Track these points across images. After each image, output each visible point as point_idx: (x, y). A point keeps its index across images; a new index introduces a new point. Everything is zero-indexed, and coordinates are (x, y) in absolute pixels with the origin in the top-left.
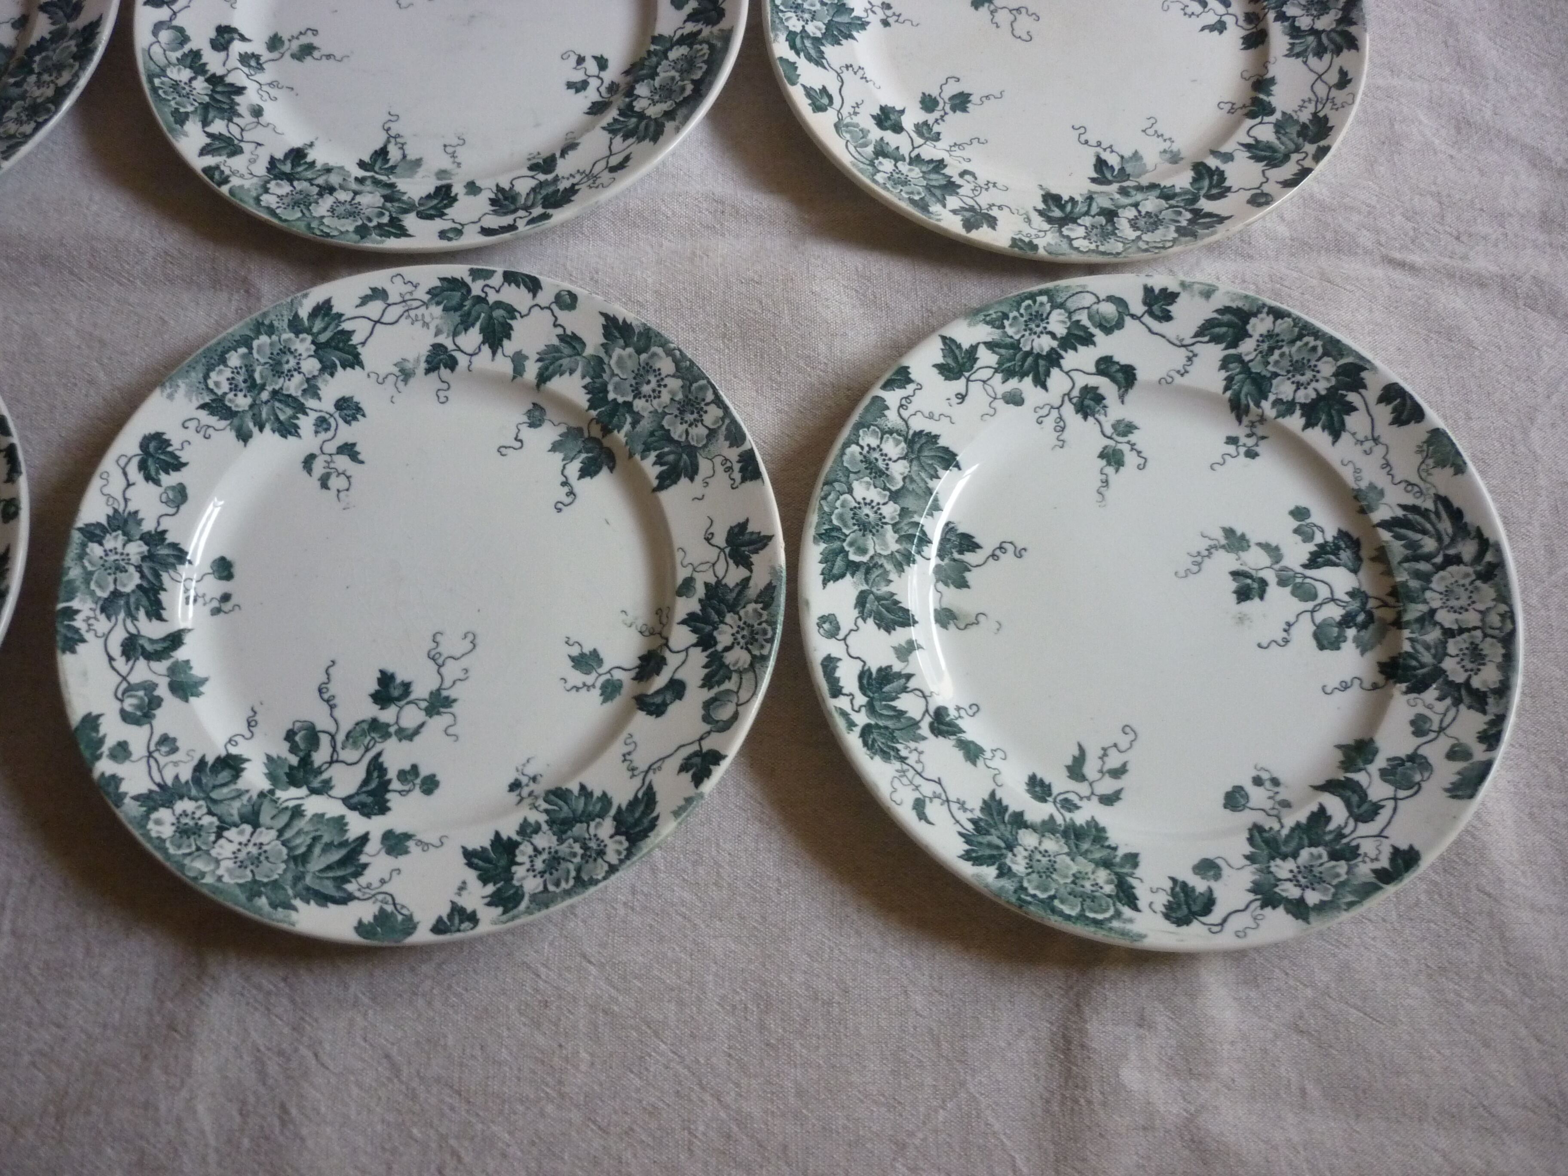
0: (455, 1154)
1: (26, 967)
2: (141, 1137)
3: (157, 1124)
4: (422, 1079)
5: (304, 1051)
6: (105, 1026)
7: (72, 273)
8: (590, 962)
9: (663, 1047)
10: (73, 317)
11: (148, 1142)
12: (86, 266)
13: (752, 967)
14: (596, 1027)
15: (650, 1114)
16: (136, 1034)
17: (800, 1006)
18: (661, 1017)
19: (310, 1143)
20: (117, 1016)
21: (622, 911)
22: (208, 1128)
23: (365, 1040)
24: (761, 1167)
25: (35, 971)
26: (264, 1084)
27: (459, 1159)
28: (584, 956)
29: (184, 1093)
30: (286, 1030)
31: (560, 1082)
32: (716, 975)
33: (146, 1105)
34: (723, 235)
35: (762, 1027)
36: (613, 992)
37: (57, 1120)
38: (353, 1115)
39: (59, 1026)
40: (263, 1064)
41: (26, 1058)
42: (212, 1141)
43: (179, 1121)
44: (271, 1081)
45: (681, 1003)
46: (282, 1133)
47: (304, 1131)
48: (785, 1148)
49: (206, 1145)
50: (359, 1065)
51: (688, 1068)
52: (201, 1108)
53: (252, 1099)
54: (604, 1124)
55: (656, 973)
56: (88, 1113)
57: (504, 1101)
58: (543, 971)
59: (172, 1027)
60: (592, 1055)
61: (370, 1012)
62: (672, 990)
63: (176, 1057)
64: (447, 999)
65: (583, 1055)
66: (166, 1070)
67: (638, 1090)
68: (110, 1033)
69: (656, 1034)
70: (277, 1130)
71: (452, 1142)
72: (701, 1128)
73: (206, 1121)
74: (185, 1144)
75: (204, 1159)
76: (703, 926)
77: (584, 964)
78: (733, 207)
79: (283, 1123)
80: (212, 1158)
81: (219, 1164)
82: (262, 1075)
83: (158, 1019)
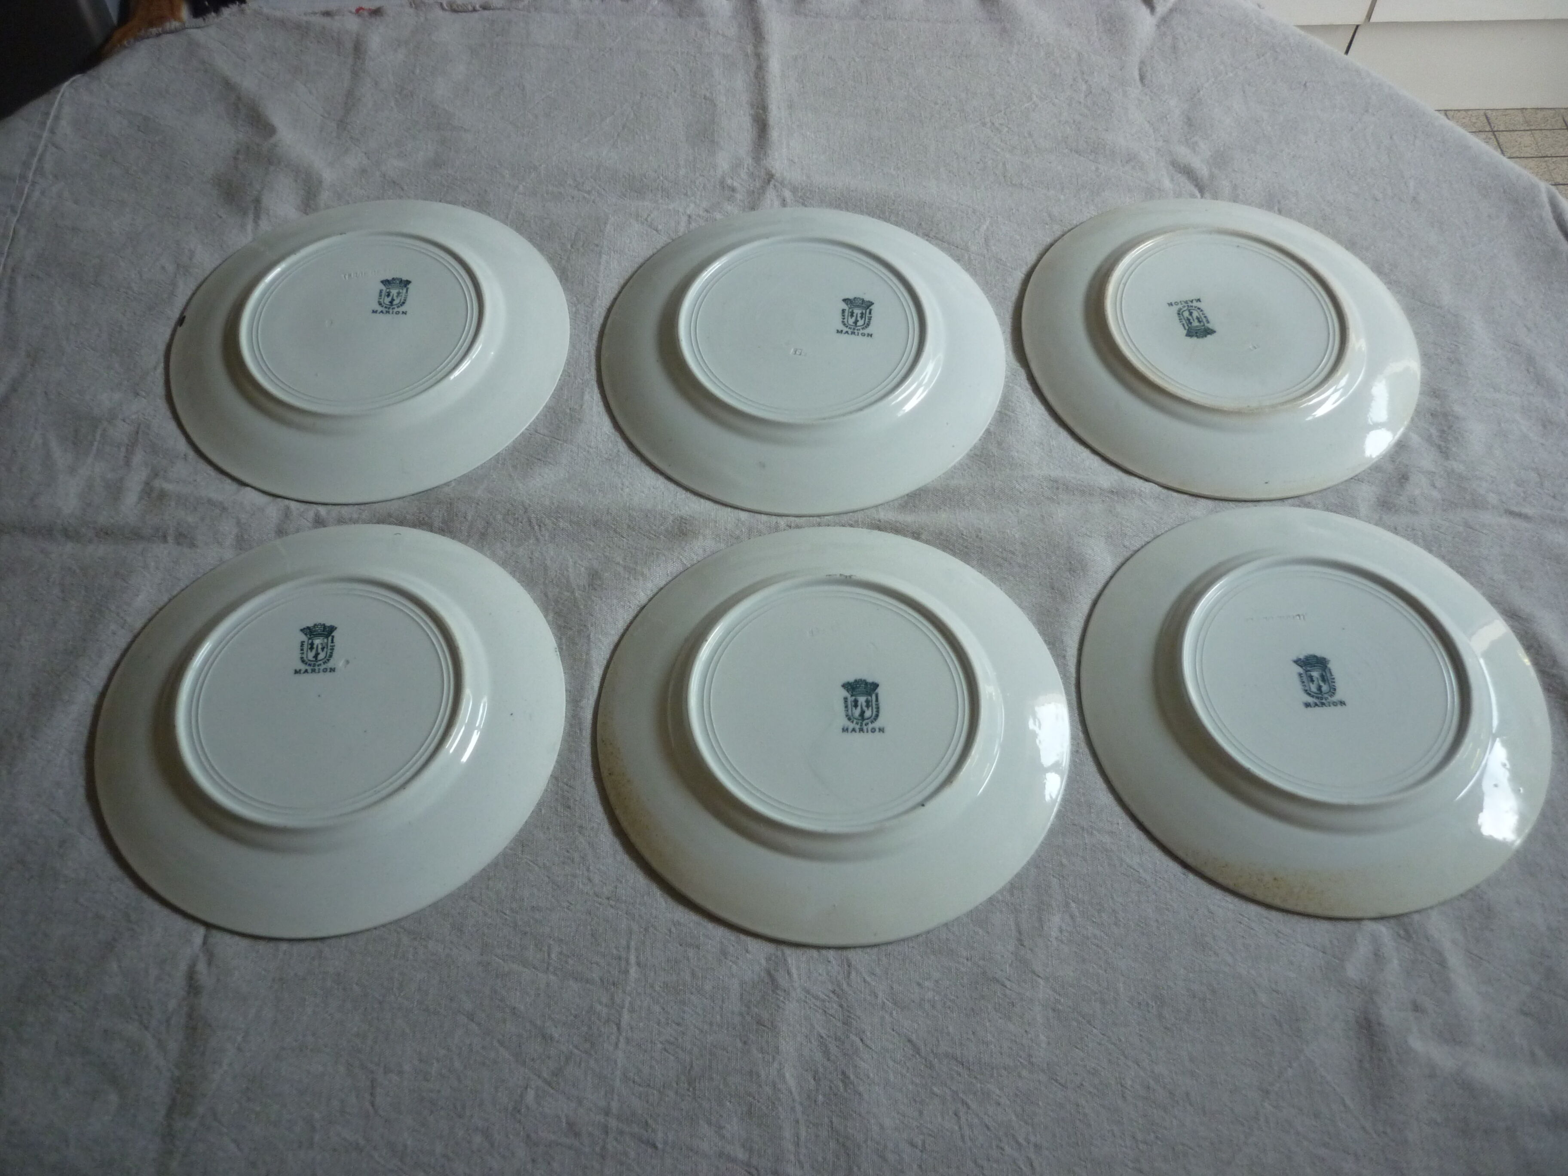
0: (964, 1103)
1: (652, 987)
2: (750, 1094)
3: (760, 1086)
4: (936, 1055)
5: (853, 1037)
6: (711, 1024)
7: (615, 531)
8: (1039, 977)
9: (1095, 1031)
10: (619, 559)
11: (754, 1098)
12: (625, 527)
13: (1148, 978)
14: (1048, 1019)
15: (1093, 1074)
16: (734, 1028)
17: (1184, 1002)
18: (1091, 1012)
19: (866, 1096)
20: (718, 1017)
21: (1055, 943)
22: (793, 1089)
23: (893, 1030)
24: (1173, 1107)
25: (657, 988)
26: (829, 1060)
27: (969, 1107)
28: (1034, 972)
29: (776, 1065)
30: (839, 1024)
31: (1030, 1056)
32: (1124, 983)
33: (751, 1073)
34: (1059, 503)
35: (1160, 1016)
36: (1057, 997)
37: (689, 1084)
38: (892, 1078)
39: (678, 1024)
40: (826, 1046)
41: (659, 1046)
42: (797, 1097)
43: (774, 1085)
44: (832, 1058)
45: (1103, 1002)
46: (846, 1090)
47: (861, 1089)
48: (1187, 1094)
49: (794, 1100)
50: (891, 1046)
51: (1114, 1044)
52: (787, 1075)
53: (821, 1070)
54: (1063, 1081)
55: (1083, 982)
56: (712, 1079)
57: (993, 1069)
58: (1008, 983)
59: (760, 1023)
60: (1048, 1037)
61: (894, 1013)
62: (1096, 993)
63: (767, 1042)
64: (945, 1003)
65: (1042, 1037)
66: (761, 1050)
67: (1082, 1060)
68: (715, 1028)
69: (1089, 1022)
70: (842, 1089)
71: (961, 1095)
72: (1129, 1083)
73: (792, 1082)
74: (779, 1100)
75: (793, 1109)
76: (1110, 952)
77: (1035, 977)
78: (1064, 485)
79: (846, 1086)
80: (799, 1108)
81: (803, 1113)
82: (826, 1053)
83: (748, 1018)
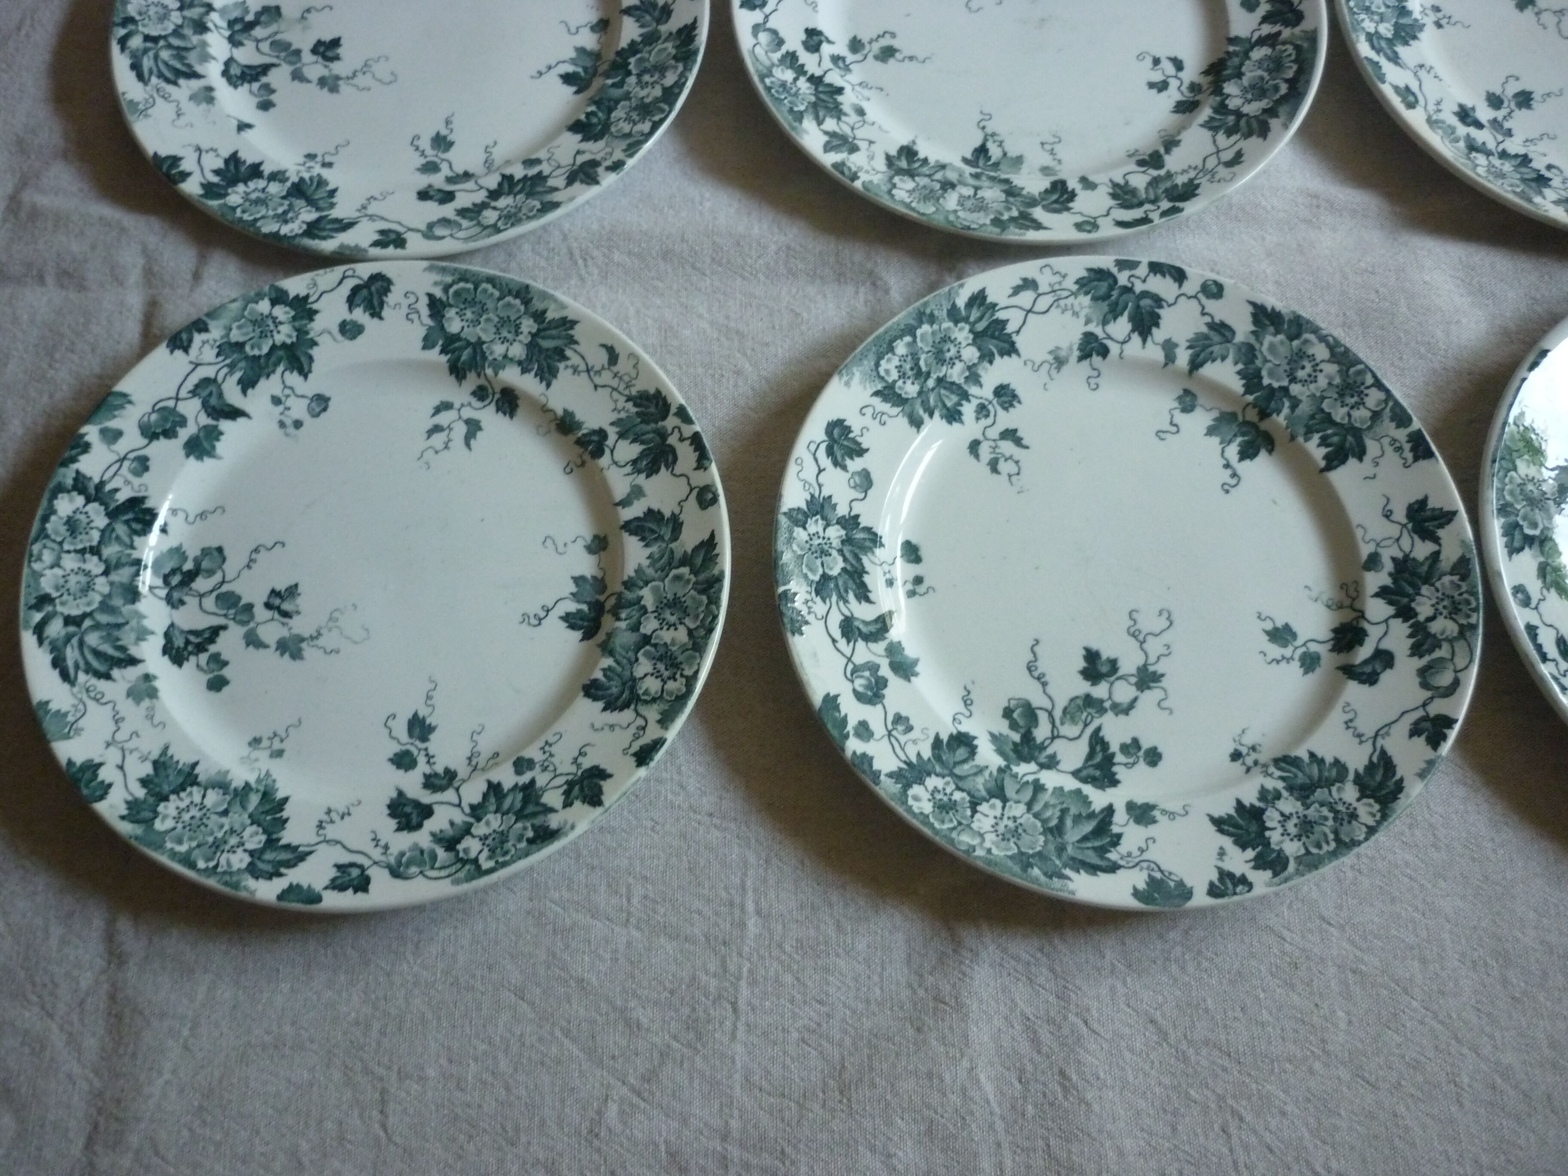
0: (1233, 1112)
1: (780, 946)
2: (928, 1107)
3: (944, 1095)
4: (1190, 1042)
5: (1072, 1018)
6: (868, 1002)
7: (694, 267)
8: (1330, 924)
9: (1415, 1004)
10: (703, 310)
11: (936, 1112)
12: (708, 260)
13: (1483, 924)
14: (1347, 986)
15: (1414, 1068)
16: (901, 1008)
17: (1537, 961)
18: (1408, 975)
19: (1096, 1107)
20: (878, 991)
21: (1350, 874)
22: (991, 1097)
23: (1128, 1005)
24: (1530, 1115)
25: (788, 949)
26: (1039, 1052)
27: (1241, 1119)
28: (1323, 919)
29: (965, 1063)
30: (1052, 999)
31: (1323, 1041)
32: (1451, 932)
33: (930, 1075)
34: (1320, 228)
35: (1505, 982)
36: (1358, 953)
37: (841, 1092)
38: (1131, 1078)
39: (820, 1002)
40: (1035, 1032)
41: (795, 1035)
42: (997, 1110)
43: (964, 1091)
44: (1045, 1049)
45: (1424, 961)
46: (1065, 1097)
47: (1089, 1096)
48: (1549, 1097)
49: (992, 1113)
50: (1127, 1031)
51: (1442, 1023)
52: (983, 1077)
53: (1029, 1068)
54: (1373, 1079)
55: (1394, 932)
56: (873, 1085)
57: (1272, 1061)
58: (1286, 933)
59: (938, 999)
60: (1348, 1013)
61: (1129, 980)
62: (1412, 948)
63: (951, 1028)
64: (1199, 964)
65: (1341, 1014)
66: (943, 1040)
67: (1399, 1046)
68: (874, 1007)
69: (1406, 991)
70: (1060, 1096)
71: (1230, 1101)
72: (1466, 1080)
73: (989, 1089)
74: (972, 1113)
75: (991, 1126)
76: (1429, 886)
77: (1324, 925)
78: (1327, 201)
79: (1066, 1090)
80: (1000, 1125)
81: (1007, 1131)
82: (1035, 1041)
83: (921, 993)
